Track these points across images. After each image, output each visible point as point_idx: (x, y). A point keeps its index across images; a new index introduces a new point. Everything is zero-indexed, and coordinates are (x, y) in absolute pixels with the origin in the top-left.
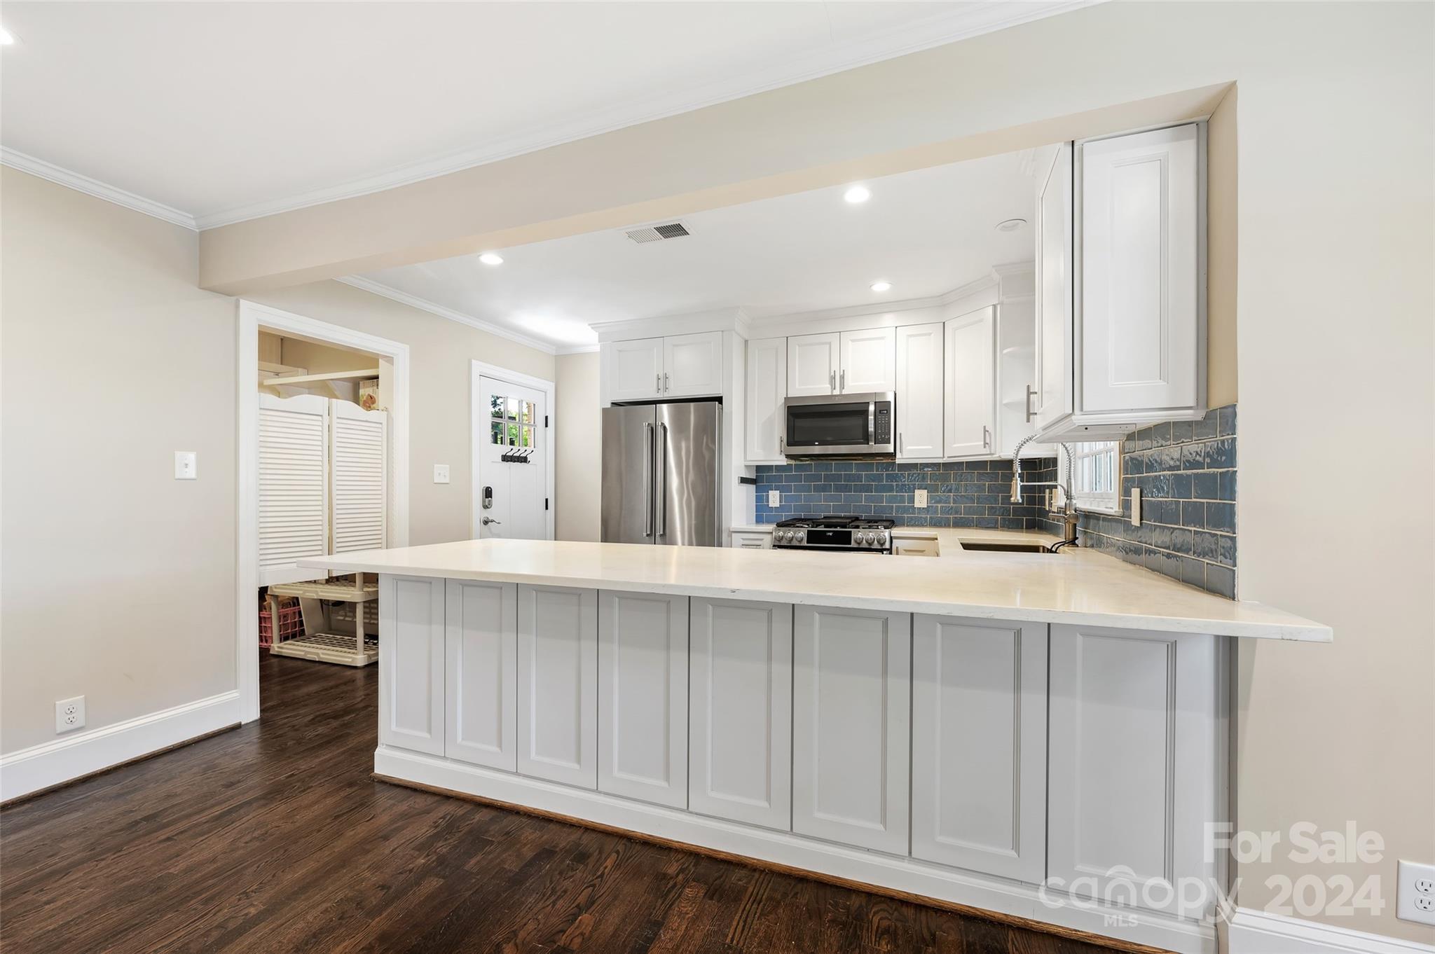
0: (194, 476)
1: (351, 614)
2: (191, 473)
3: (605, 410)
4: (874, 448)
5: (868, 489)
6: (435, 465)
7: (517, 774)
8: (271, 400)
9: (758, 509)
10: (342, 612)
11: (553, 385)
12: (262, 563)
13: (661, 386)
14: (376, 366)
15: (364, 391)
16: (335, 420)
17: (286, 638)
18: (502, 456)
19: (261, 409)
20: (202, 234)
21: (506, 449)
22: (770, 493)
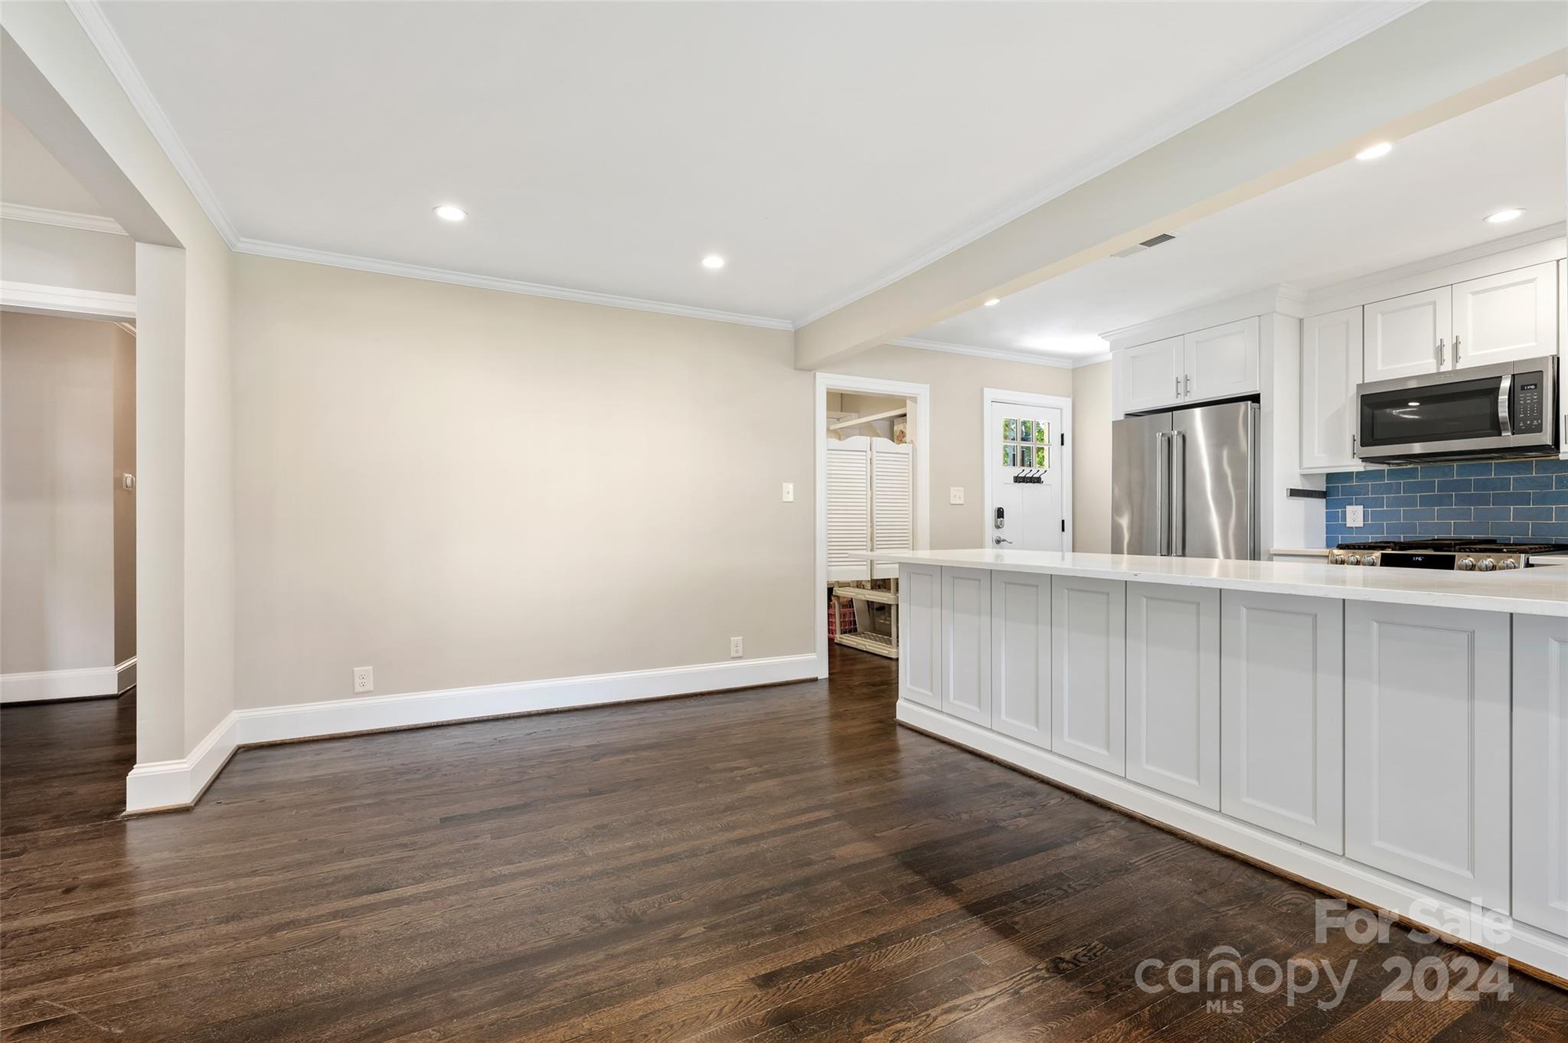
0: (791, 499)
1: (888, 618)
2: (790, 498)
3: (1115, 423)
4: (1510, 440)
6: (952, 488)
7: (991, 730)
8: (835, 443)
9: (1329, 529)
10: (883, 617)
11: (1070, 400)
12: (829, 564)
13: (1181, 390)
14: (905, 406)
15: (897, 428)
16: (875, 454)
17: (845, 633)
18: (1014, 477)
19: (829, 450)
21: (1018, 471)
22: (1349, 508)
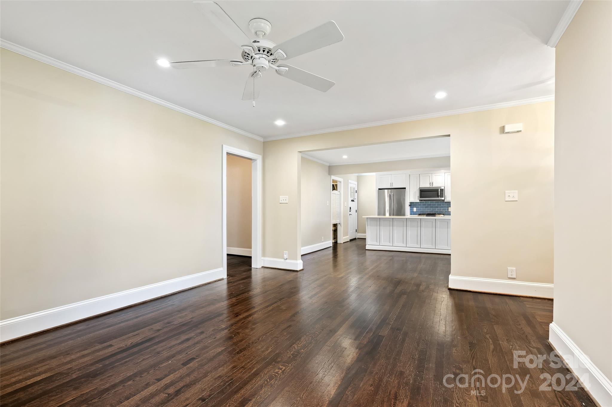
3: (377, 190)
4: (440, 198)
5: (438, 207)
9: (411, 212)
11: (357, 183)
13: (391, 185)
14: (337, 182)
20: (329, 166)
22: (414, 208)
